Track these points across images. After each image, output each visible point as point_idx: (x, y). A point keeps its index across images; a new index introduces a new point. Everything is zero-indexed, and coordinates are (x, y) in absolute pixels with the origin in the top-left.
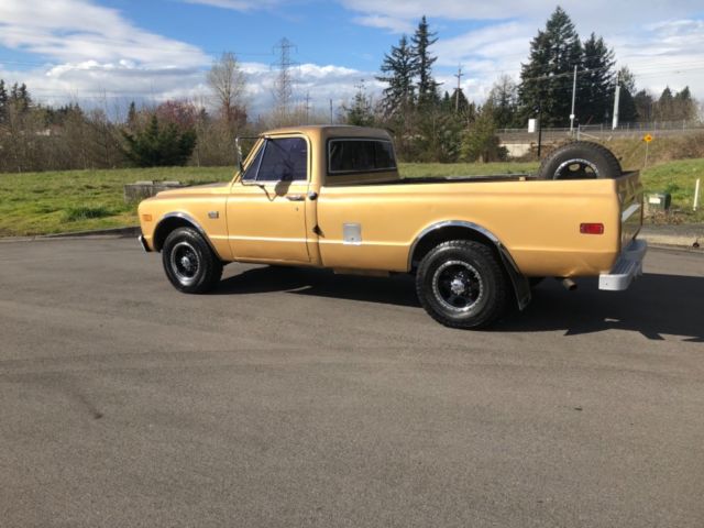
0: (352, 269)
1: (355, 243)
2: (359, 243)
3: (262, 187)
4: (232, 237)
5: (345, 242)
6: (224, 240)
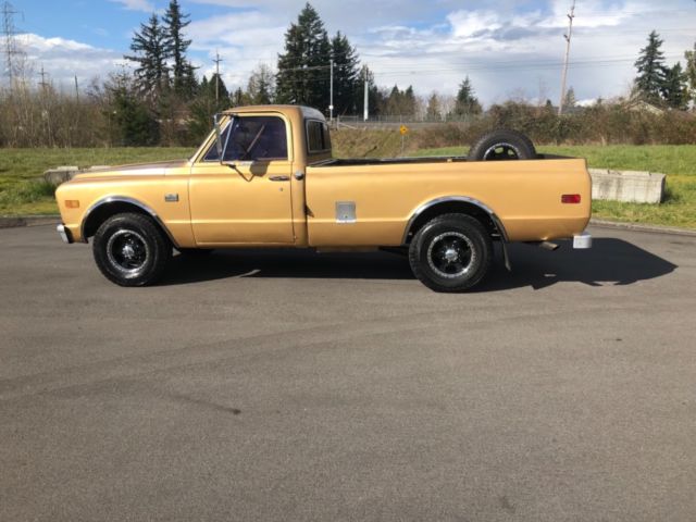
1: (348, 221)
2: (354, 221)
3: (233, 167)
4: (194, 221)
5: (338, 221)
6: (186, 225)
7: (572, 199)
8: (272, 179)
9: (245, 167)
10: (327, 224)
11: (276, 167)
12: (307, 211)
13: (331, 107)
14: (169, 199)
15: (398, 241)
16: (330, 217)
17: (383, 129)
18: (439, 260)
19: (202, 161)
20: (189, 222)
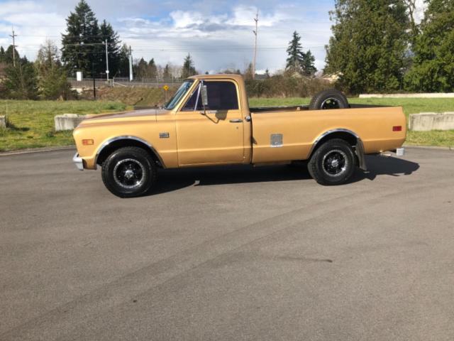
0: (277, 162)
1: (278, 146)
2: (281, 146)
3: (204, 114)
4: (179, 151)
5: (272, 146)
6: (174, 153)
7: (398, 129)
8: (231, 122)
9: (212, 114)
10: (264, 147)
11: (231, 114)
12: (252, 141)
13: (107, 72)
14: (163, 136)
15: (305, 157)
16: (267, 144)
17: (146, 87)
18: (328, 166)
19: (181, 110)
20: (175, 151)
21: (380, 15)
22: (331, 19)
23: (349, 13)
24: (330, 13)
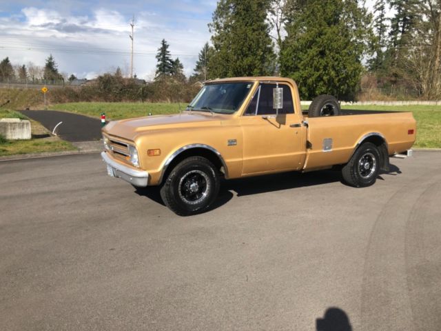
1: (328, 151)
2: (331, 150)
3: (266, 119)
4: (244, 159)
5: (324, 151)
6: (240, 162)
7: (411, 132)
8: (290, 126)
9: (273, 118)
10: (318, 152)
12: (308, 145)
14: (232, 143)
15: (346, 161)
17: (12, 88)
19: (244, 115)
20: (241, 159)
21: (254, 30)
22: (210, 31)
23: (226, 27)
24: (208, 25)
